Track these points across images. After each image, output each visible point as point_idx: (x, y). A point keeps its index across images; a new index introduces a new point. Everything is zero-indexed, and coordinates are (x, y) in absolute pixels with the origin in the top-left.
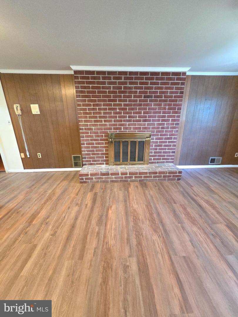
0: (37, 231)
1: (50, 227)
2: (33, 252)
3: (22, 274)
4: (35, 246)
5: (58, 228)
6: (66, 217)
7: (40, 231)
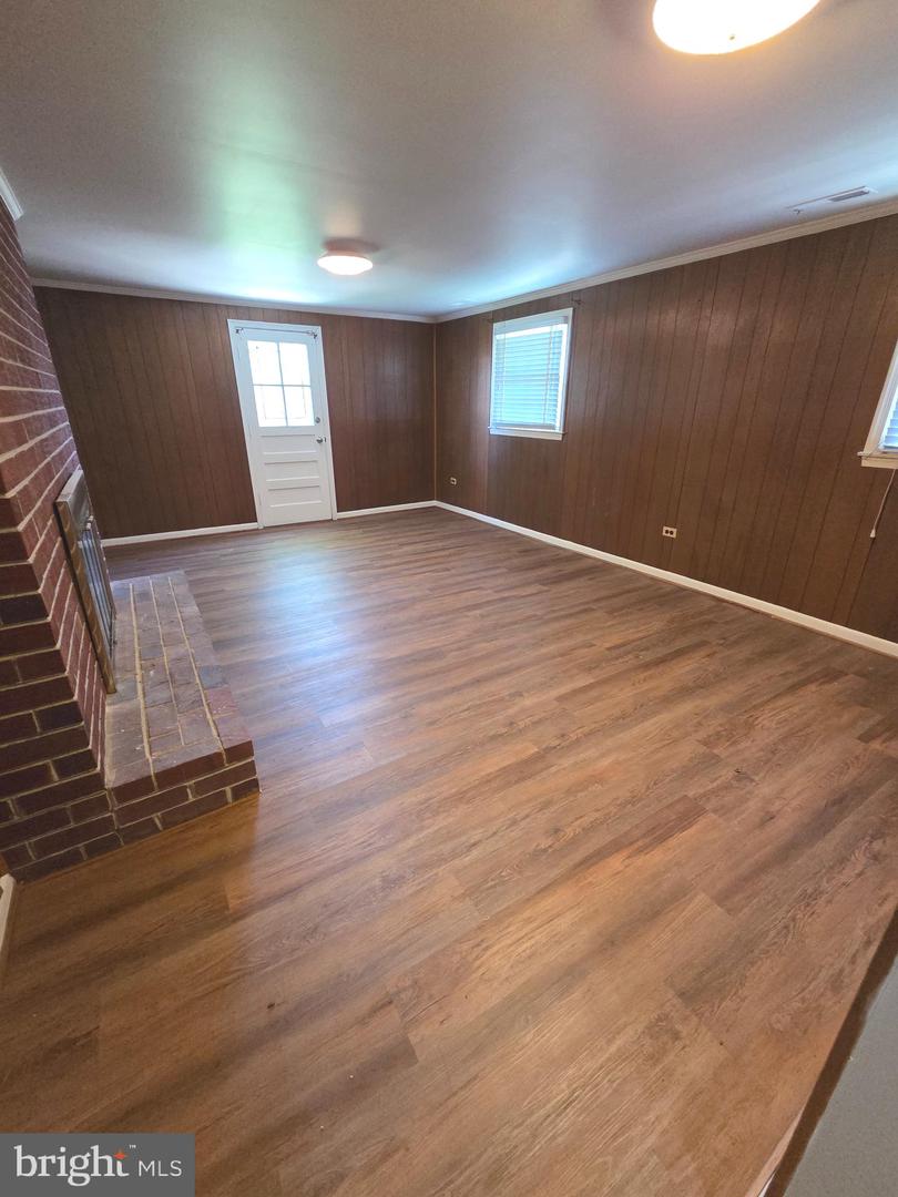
0: (540, 722)
1: (511, 711)
2: (567, 694)
3: (592, 681)
4: (560, 699)
5: (502, 700)
6: (466, 707)
7: (536, 718)
